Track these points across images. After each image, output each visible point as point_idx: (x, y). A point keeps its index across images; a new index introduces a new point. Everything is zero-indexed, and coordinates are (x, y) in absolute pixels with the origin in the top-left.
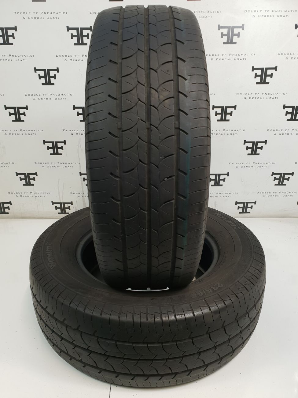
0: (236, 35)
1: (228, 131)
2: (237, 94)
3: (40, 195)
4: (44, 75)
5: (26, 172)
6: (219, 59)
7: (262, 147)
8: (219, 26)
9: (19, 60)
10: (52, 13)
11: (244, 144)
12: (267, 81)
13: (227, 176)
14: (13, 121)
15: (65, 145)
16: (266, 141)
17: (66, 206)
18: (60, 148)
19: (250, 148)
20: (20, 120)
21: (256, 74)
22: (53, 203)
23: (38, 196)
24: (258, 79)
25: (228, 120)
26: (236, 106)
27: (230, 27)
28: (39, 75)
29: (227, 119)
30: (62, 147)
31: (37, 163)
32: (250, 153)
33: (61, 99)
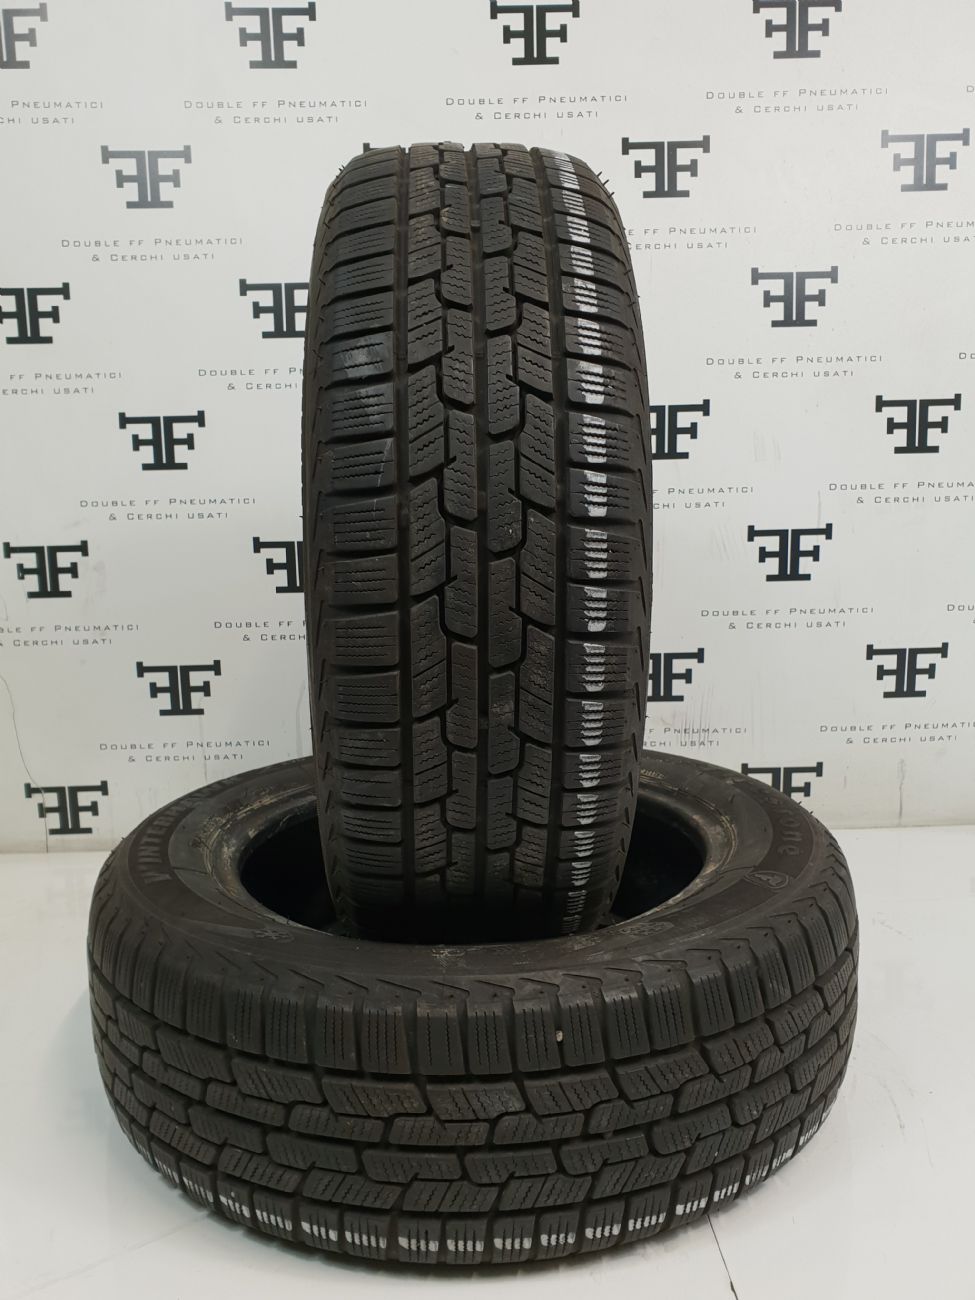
0: (943, 161)
4: (270, 303)
6: (890, 241)
8: (885, 133)
9: (187, 257)
10: (317, 104)
13: (940, 655)
14: (146, 467)
20: (172, 465)
25: (935, 449)
27: (923, 136)
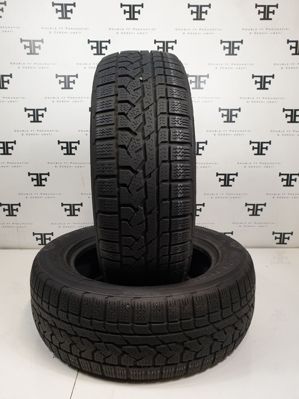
1: (201, 163)
2: (207, 131)
3: (22, 225)
5: (10, 203)
7: (234, 179)
11: (217, 176)
12: (233, 120)
15: (49, 177)
16: (237, 173)
17: (47, 237)
18: (44, 180)
19: (222, 180)
21: (223, 114)
22: (34, 234)
23: (20, 227)
24: (225, 118)
26: (207, 141)
28: (29, 114)
29: (199, 153)
30: (46, 178)
31: (21, 194)
32: (223, 184)
33: (47, 134)
